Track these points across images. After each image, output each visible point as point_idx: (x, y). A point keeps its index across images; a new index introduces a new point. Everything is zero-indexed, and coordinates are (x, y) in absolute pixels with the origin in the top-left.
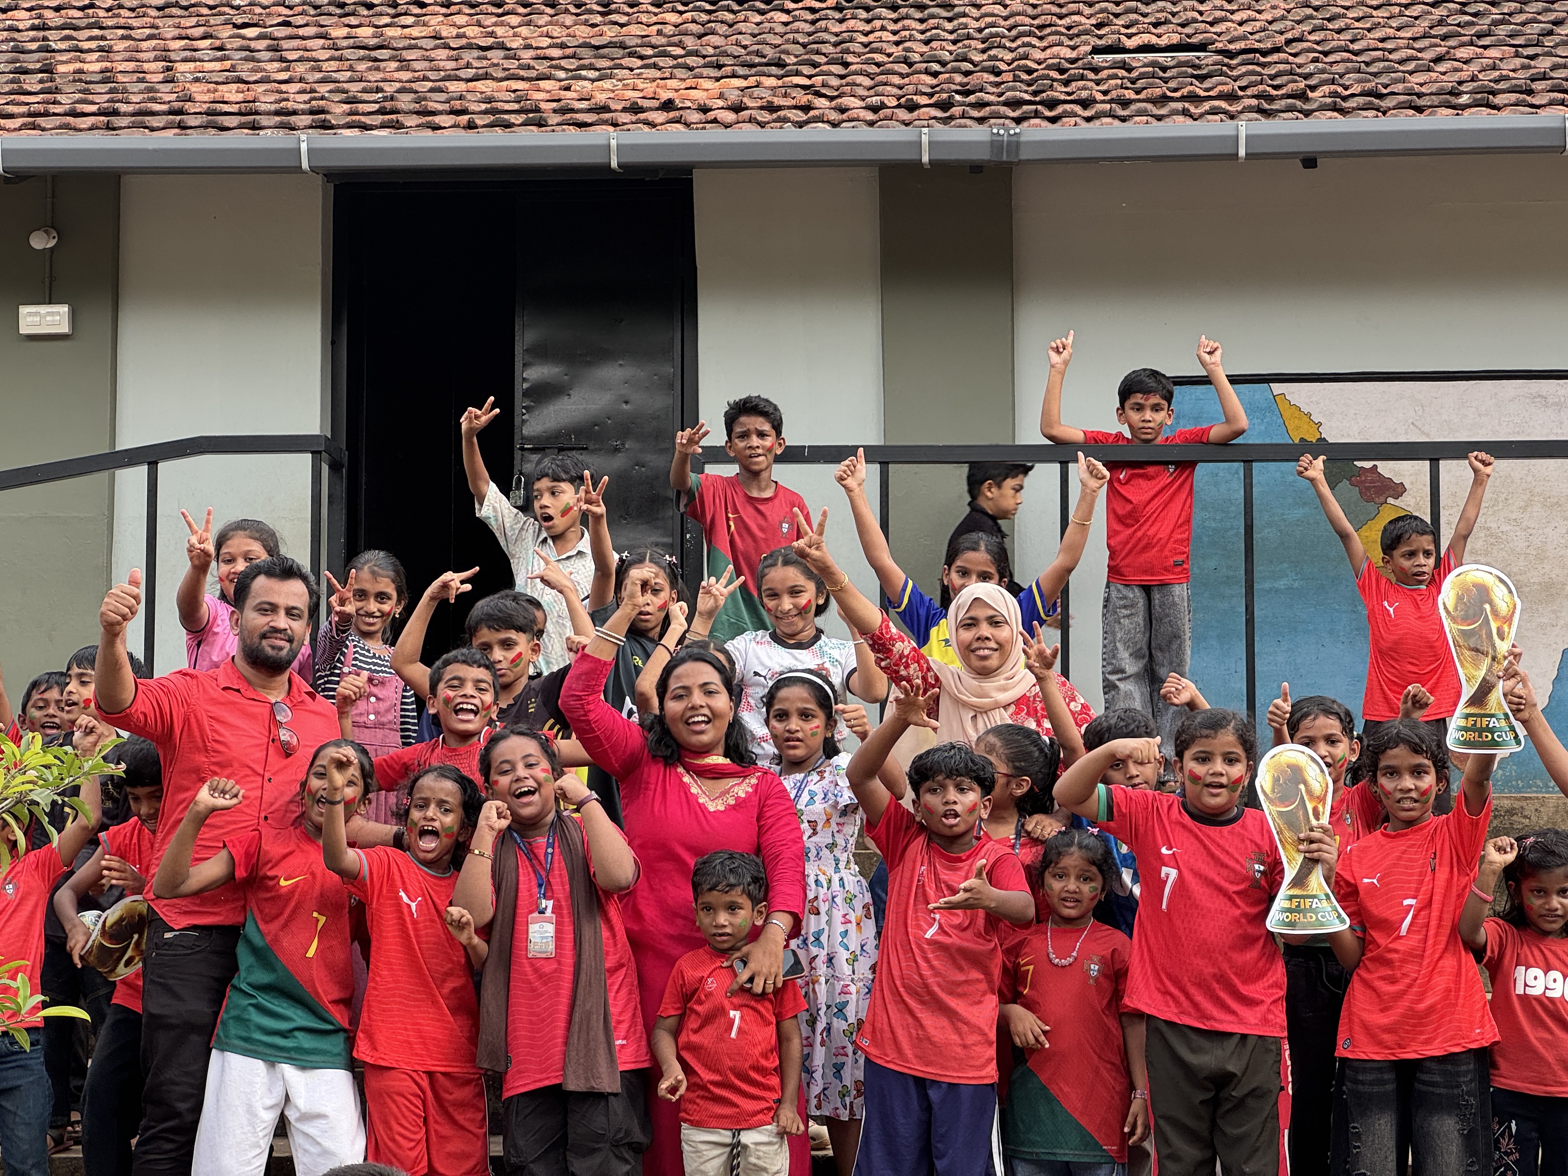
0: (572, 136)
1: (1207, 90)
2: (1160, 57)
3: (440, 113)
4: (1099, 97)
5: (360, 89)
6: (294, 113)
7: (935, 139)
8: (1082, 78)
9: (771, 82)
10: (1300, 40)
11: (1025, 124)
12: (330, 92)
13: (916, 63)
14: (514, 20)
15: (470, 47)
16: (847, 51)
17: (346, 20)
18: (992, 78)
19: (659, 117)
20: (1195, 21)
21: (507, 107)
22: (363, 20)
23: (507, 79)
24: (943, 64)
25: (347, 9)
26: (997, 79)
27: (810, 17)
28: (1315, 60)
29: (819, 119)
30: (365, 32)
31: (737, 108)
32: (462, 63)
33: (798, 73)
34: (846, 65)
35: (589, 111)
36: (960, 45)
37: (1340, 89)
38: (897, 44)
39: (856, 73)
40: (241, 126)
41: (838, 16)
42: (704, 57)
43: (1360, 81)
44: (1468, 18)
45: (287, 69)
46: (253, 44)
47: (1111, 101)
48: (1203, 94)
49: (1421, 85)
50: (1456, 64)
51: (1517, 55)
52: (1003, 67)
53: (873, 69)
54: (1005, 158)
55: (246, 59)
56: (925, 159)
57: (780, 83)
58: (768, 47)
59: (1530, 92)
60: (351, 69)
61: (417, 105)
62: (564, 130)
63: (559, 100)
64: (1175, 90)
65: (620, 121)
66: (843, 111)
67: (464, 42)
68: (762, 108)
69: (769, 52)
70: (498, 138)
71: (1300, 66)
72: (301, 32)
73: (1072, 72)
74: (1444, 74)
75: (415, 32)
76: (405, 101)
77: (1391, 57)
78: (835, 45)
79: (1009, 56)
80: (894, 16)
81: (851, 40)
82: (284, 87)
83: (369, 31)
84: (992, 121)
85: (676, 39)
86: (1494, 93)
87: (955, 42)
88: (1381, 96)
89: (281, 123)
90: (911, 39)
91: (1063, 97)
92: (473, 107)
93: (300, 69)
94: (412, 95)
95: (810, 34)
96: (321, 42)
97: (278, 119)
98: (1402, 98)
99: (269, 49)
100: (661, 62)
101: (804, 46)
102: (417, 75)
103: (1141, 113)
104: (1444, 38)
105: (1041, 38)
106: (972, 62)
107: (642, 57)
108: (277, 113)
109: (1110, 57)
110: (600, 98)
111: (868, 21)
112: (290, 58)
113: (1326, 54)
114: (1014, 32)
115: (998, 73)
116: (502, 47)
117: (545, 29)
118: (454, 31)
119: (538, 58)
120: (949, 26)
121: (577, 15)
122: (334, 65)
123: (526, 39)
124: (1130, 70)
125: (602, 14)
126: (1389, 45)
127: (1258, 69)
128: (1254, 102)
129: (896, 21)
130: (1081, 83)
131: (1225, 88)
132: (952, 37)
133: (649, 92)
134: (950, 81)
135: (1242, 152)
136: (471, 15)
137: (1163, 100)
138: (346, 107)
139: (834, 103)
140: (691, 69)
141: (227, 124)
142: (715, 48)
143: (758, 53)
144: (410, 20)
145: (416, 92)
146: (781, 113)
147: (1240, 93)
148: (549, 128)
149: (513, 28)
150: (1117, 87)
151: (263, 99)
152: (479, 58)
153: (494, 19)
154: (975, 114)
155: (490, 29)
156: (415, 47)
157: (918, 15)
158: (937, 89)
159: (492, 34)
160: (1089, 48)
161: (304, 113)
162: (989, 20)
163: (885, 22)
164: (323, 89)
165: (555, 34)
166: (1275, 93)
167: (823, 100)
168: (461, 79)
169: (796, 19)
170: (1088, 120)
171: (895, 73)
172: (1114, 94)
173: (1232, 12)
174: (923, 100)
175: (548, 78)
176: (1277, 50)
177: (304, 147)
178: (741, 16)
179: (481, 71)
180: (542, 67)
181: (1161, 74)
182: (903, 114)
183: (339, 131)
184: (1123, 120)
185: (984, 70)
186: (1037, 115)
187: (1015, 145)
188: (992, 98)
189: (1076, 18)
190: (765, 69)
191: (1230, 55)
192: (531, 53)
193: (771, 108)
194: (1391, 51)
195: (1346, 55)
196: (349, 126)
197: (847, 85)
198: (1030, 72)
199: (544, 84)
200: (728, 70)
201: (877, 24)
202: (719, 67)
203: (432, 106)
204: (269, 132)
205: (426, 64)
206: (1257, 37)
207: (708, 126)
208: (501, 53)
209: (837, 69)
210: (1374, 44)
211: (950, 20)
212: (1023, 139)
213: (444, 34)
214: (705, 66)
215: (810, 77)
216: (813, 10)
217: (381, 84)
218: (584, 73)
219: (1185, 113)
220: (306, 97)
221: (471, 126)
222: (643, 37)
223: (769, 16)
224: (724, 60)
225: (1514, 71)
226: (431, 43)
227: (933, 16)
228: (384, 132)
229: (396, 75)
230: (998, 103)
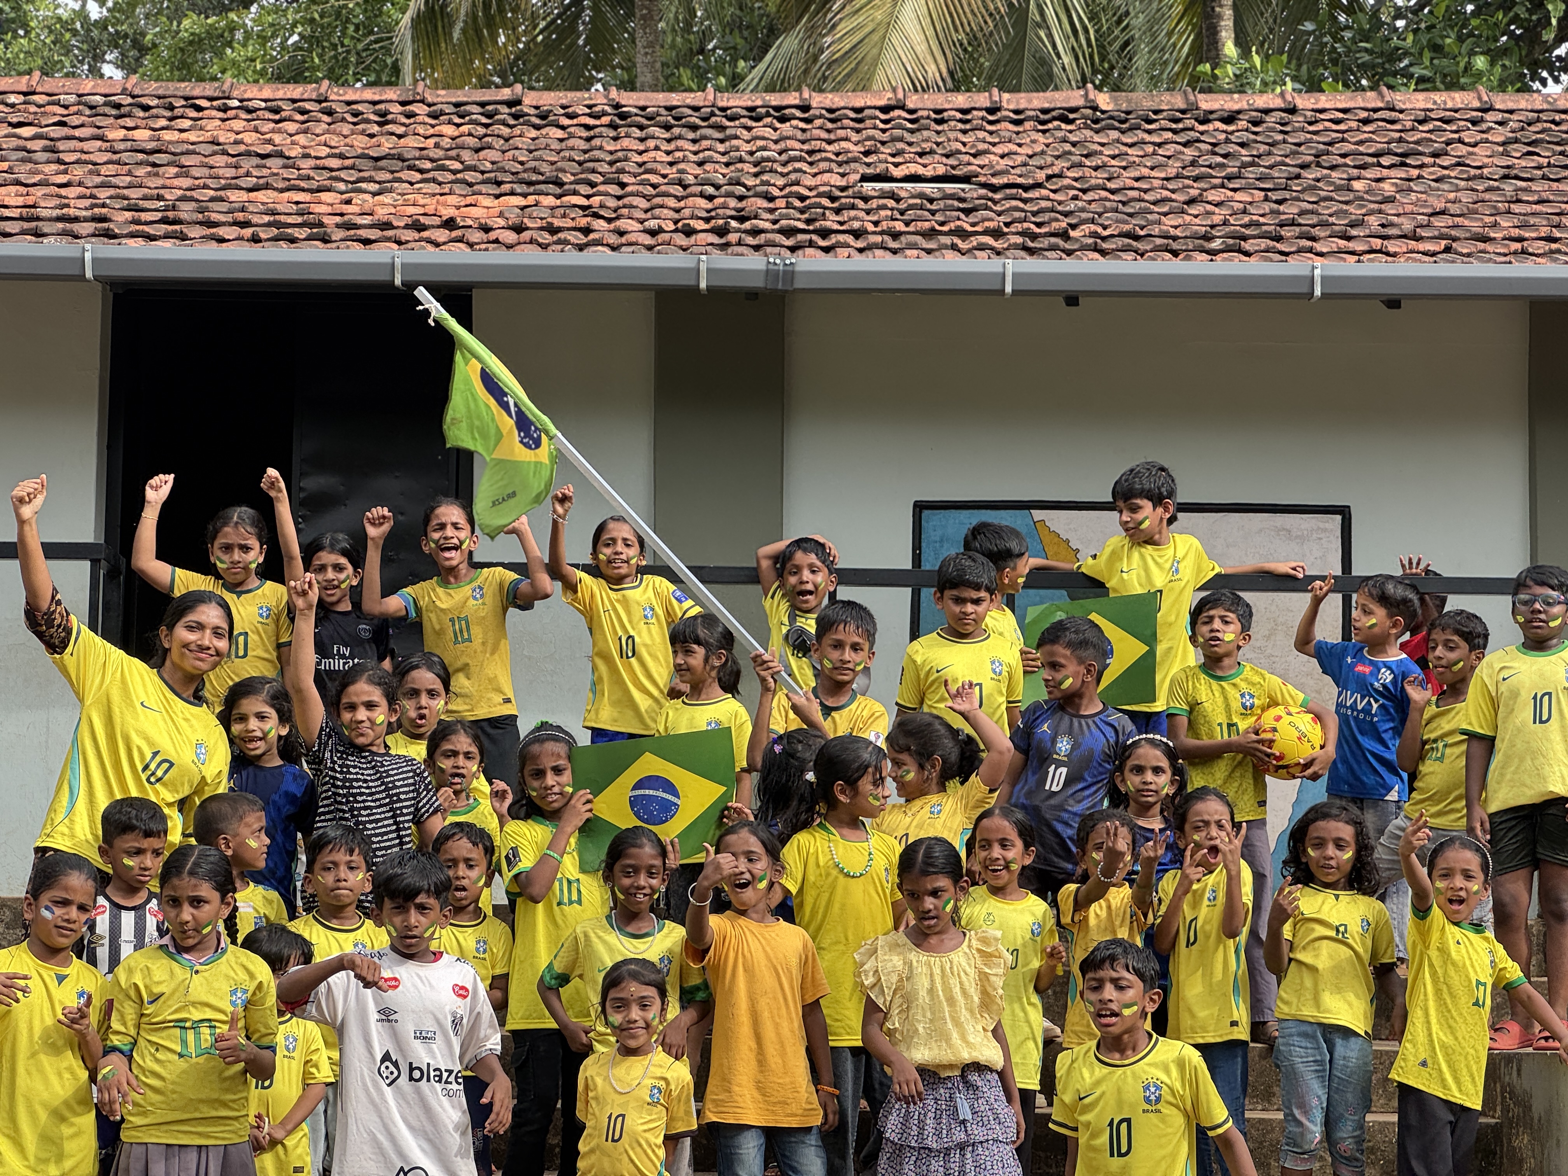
0: (356, 254)
1: (973, 225)
2: (928, 188)
3: (223, 224)
4: (871, 227)
5: (140, 196)
6: (76, 220)
7: (712, 266)
8: (853, 207)
9: (550, 201)
10: (1060, 176)
11: (800, 252)
12: (110, 198)
13: (690, 185)
14: (291, 127)
15: (248, 154)
16: (622, 171)
17: (121, 122)
18: (765, 204)
19: (442, 235)
20: (959, 152)
21: (290, 220)
22: (140, 122)
23: (288, 189)
24: (717, 187)
25: (124, 110)
26: (771, 205)
27: (585, 134)
28: (1075, 198)
29: (598, 243)
30: (142, 134)
31: (519, 229)
32: (242, 171)
33: (575, 193)
34: (623, 185)
35: (371, 226)
36: (732, 168)
37: (1099, 230)
38: (671, 164)
39: (632, 194)
40: (23, 232)
41: (612, 133)
42: (483, 172)
43: (1118, 221)
44: (1219, 159)
45: (65, 172)
46: (30, 145)
47: (882, 233)
48: (970, 229)
49: (1176, 227)
50: (1209, 207)
51: (1266, 199)
52: (776, 192)
53: (650, 190)
54: (780, 287)
55: (23, 160)
56: (703, 285)
57: (558, 202)
58: (544, 164)
59: (1279, 239)
60: (129, 173)
61: (200, 216)
62: (348, 247)
63: (342, 215)
64: (942, 224)
65: (403, 238)
66: (621, 234)
67: (242, 148)
68: (542, 229)
69: (545, 168)
70: (282, 253)
71: (1060, 203)
72: (77, 133)
73: (843, 201)
74: (1196, 216)
75: (192, 136)
76: (186, 211)
77: (1146, 197)
78: (611, 163)
79: (781, 182)
80: (667, 135)
81: (626, 159)
82: (63, 191)
83: (147, 133)
84: (769, 250)
85: (453, 153)
86: (1245, 238)
87: (727, 165)
88: (1137, 238)
89: (64, 230)
90: (684, 160)
91: (836, 227)
92: (256, 219)
93: (78, 172)
94: (193, 204)
95: (585, 152)
96: (99, 143)
97: (60, 225)
98: (1159, 241)
99: (45, 150)
100: (439, 176)
101: (580, 163)
102: (197, 182)
103: (913, 246)
104: (1196, 179)
105: (811, 164)
106: (744, 186)
107: (421, 171)
108: (59, 219)
109: (879, 185)
110: (382, 213)
111: (642, 140)
112: (67, 160)
113: (1084, 191)
114: (784, 157)
115: (772, 199)
116: (281, 155)
117: (323, 138)
118: (232, 137)
119: (317, 168)
120: (721, 148)
121: (355, 124)
122: (111, 169)
123: (304, 147)
124: (898, 200)
125: (380, 124)
126: (1144, 185)
127: (1021, 205)
128: (1019, 240)
129: (669, 141)
130: (853, 213)
131: (991, 225)
132: (724, 159)
133: (430, 210)
134: (725, 206)
135: (1008, 289)
136: (248, 121)
137: (930, 234)
138: (128, 215)
139: (612, 226)
140: (471, 185)
141: (8, 230)
142: (493, 163)
143: (535, 170)
144: (187, 123)
145: (197, 201)
146: (561, 235)
147: (1006, 230)
148: (334, 245)
149: (291, 135)
150: (886, 218)
151: (43, 204)
152: (257, 166)
153: (272, 125)
154: (750, 240)
155: (267, 136)
156: (194, 152)
157: (691, 135)
158: (713, 214)
159: (270, 142)
160: (858, 177)
161: (86, 220)
162: (760, 143)
163: (658, 142)
164: (103, 194)
165: (333, 144)
166: (1037, 230)
167: (602, 222)
168: (242, 189)
169: (571, 136)
170: (861, 250)
171: (669, 195)
172: (884, 225)
173: (994, 144)
174: (700, 225)
175: (329, 190)
176: (1039, 185)
177: (88, 256)
178: (517, 131)
179: (262, 181)
180: (321, 178)
181: (929, 206)
182: (680, 239)
183: (124, 241)
184: (895, 252)
185: (757, 195)
186: (811, 244)
187: (790, 274)
188: (767, 225)
189: (844, 144)
190: (542, 187)
191: (994, 188)
192: (311, 163)
193: (553, 230)
194: (1146, 191)
195: (1104, 194)
196: (132, 235)
197: (624, 207)
198: (802, 198)
199: (325, 196)
200: (506, 188)
201: (651, 143)
202: (499, 184)
203: (215, 217)
204: (52, 239)
205: (206, 171)
206: (1018, 171)
207: (491, 246)
208: (280, 162)
209: (614, 189)
210: (1130, 183)
211: (722, 141)
212: (798, 268)
213: (222, 140)
214: (483, 182)
215: (588, 197)
216: (588, 127)
217: (162, 192)
218: (363, 185)
219: (954, 247)
220: (87, 202)
221: (255, 239)
222: (422, 149)
223: (544, 131)
224: (500, 177)
225: (1262, 215)
226: (208, 149)
227: (705, 138)
228: (168, 244)
229: (176, 182)
230: (773, 231)
